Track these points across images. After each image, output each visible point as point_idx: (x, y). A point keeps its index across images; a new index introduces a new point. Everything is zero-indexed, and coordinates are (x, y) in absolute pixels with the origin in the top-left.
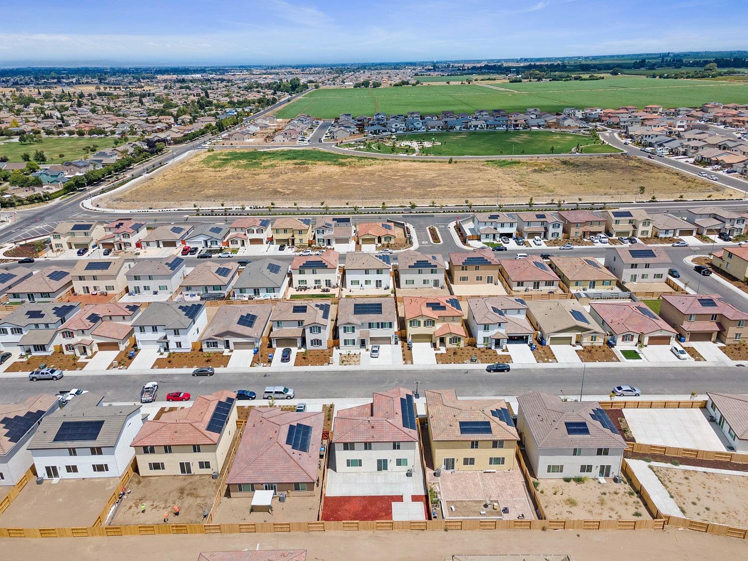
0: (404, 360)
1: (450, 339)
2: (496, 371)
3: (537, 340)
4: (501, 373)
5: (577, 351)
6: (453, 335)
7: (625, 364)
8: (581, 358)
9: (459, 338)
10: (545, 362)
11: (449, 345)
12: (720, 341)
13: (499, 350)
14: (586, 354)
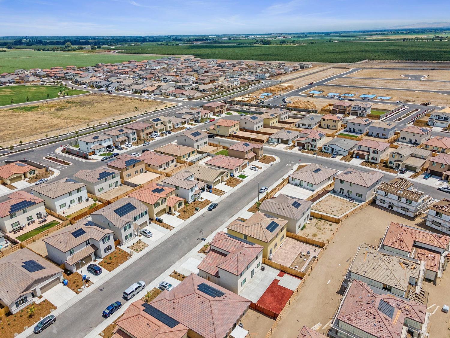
0: (167, 228)
1: (178, 205)
2: (213, 208)
3: (207, 187)
4: (216, 208)
5: (225, 184)
6: (179, 202)
7: (246, 181)
8: (231, 186)
9: (182, 202)
10: (222, 195)
11: (178, 209)
12: (256, 159)
13: (199, 200)
14: (230, 184)
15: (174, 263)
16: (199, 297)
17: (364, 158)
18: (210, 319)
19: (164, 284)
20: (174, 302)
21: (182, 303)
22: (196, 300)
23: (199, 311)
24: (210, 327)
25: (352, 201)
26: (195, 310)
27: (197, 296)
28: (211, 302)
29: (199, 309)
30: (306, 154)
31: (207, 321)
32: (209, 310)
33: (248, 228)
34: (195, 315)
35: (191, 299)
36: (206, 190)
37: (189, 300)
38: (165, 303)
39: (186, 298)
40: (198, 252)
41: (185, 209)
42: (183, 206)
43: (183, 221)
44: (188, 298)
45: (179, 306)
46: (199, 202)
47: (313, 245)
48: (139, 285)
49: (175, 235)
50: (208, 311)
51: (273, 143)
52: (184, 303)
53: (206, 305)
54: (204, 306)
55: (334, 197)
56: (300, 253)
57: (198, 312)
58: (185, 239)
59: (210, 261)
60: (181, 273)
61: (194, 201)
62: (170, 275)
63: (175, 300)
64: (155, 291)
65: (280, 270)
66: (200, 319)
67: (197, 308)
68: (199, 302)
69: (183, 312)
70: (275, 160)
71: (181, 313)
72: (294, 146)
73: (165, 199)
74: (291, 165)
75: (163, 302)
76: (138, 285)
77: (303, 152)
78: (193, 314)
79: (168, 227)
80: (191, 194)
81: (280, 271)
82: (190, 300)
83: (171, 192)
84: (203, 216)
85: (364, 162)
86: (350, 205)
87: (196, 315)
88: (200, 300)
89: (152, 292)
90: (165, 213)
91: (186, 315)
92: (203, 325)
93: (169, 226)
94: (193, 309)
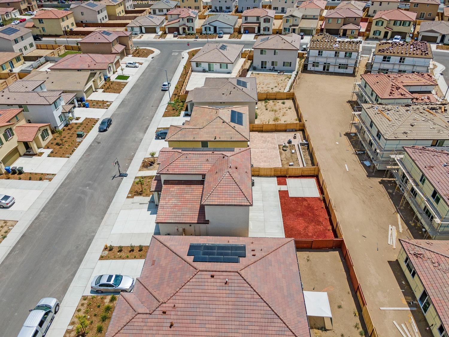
0: (41, 179)
1: (41, 135)
2: (108, 126)
3: (78, 101)
4: (111, 126)
5: (104, 92)
6: (42, 129)
7: (131, 82)
8: (114, 93)
9: (46, 130)
10: (108, 106)
11: (44, 143)
12: (128, 54)
13: (74, 121)
14: (109, 90)
15: (95, 232)
16: (212, 276)
17: (254, 32)
18: (262, 308)
19: (104, 281)
20: (164, 309)
21: (183, 305)
22: (209, 284)
23: (231, 303)
24: (273, 324)
25: (281, 73)
26: (220, 307)
27: (208, 275)
28: (242, 273)
29: (227, 299)
30: (185, 40)
31: (260, 316)
32: (250, 292)
33: (205, 130)
34: (227, 315)
35: (197, 287)
36: (77, 105)
37: (193, 291)
38: (143, 324)
39: (185, 291)
40: (128, 197)
41: (58, 141)
42: (51, 136)
43: (64, 160)
44: (191, 287)
45: (179, 313)
46: (76, 124)
47: (285, 131)
48: (44, 312)
49: (63, 185)
50: (248, 294)
51: (136, 34)
52: (186, 302)
53: (236, 285)
54: (233, 288)
55: (258, 74)
56: (279, 146)
57: (231, 307)
58: (89, 185)
59: (174, 201)
60: (122, 245)
61: (66, 125)
62: (102, 258)
63: (164, 305)
64: (89, 305)
65: (274, 176)
66: (243, 319)
67: (221, 299)
68: (218, 284)
69: (197, 322)
70: (153, 52)
71: (194, 325)
72: (165, 33)
73: (11, 129)
74: (177, 54)
75: (138, 322)
76: (42, 313)
77: (181, 38)
78: (221, 315)
79: (41, 177)
80: (57, 114)
81: (276, 178)
82: (197, 291)
83: (16, 116)
84: (96, 141)
85: (256, 35)
86: (283, 78)
87: (230, 315)
88: (219, 281)
89: (83, 309)
90: (20, 156)
91: (207, 326)
92: (257, 328)
93: (42, 174)
94: (214, 306)
